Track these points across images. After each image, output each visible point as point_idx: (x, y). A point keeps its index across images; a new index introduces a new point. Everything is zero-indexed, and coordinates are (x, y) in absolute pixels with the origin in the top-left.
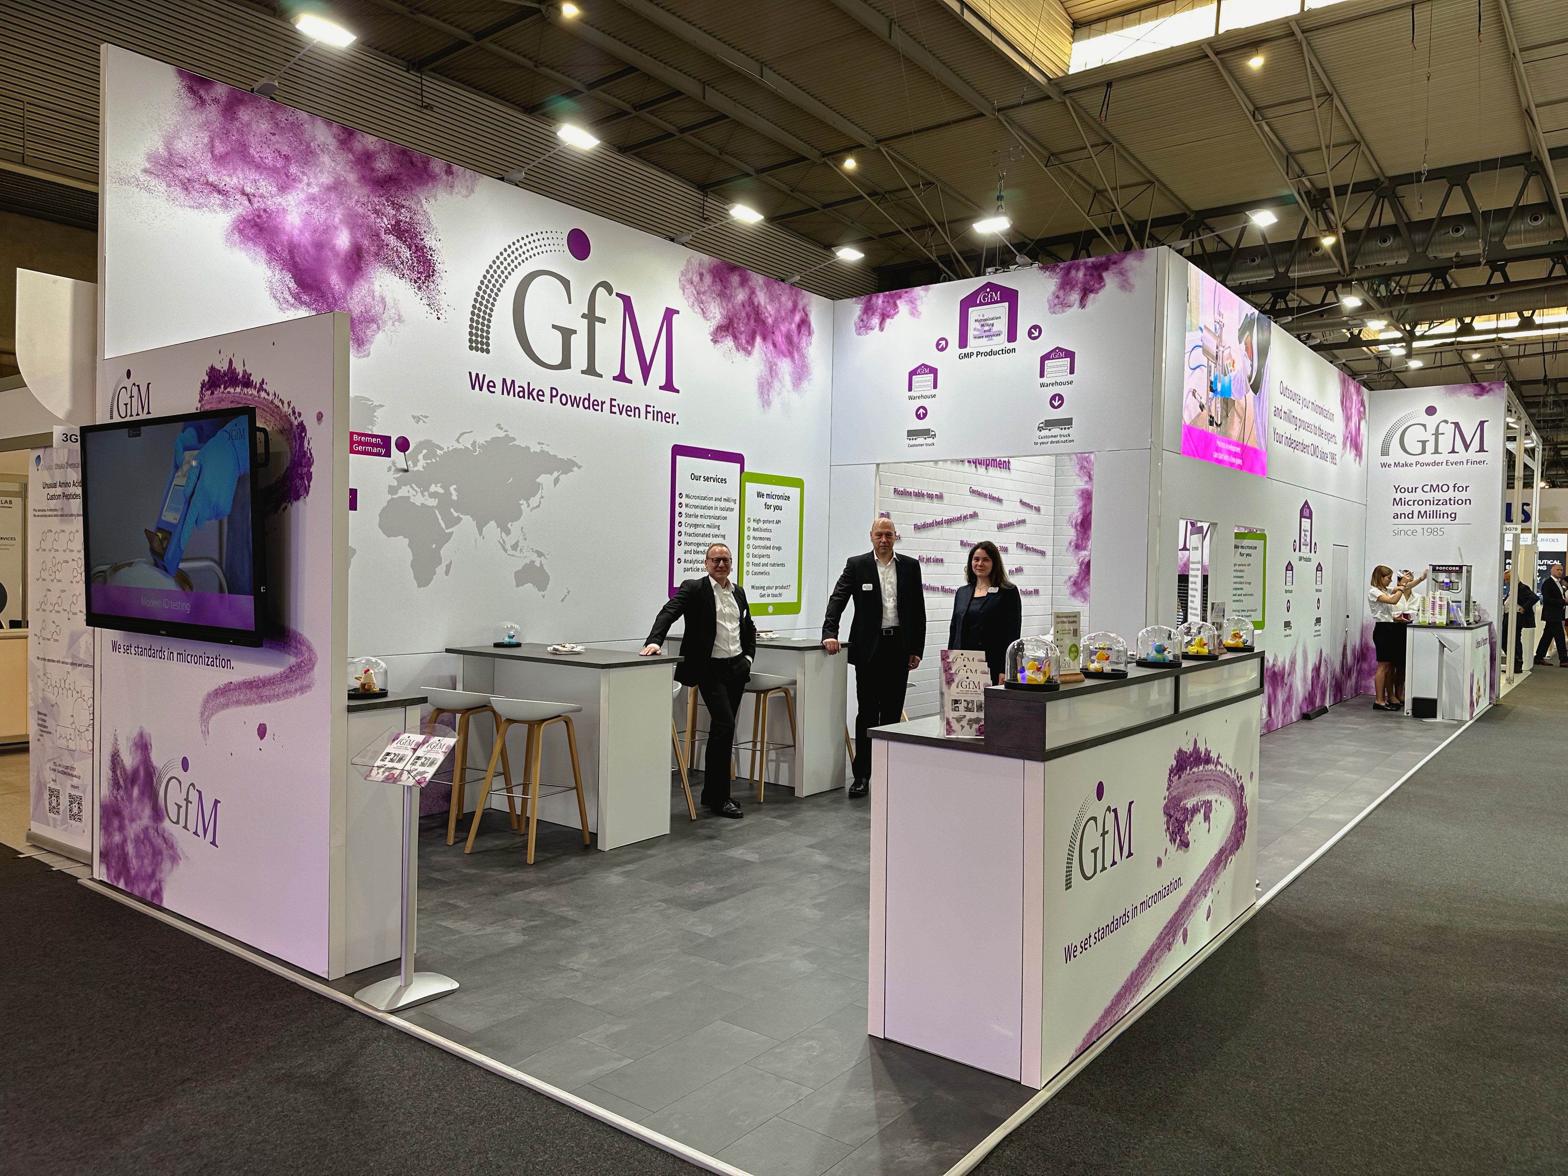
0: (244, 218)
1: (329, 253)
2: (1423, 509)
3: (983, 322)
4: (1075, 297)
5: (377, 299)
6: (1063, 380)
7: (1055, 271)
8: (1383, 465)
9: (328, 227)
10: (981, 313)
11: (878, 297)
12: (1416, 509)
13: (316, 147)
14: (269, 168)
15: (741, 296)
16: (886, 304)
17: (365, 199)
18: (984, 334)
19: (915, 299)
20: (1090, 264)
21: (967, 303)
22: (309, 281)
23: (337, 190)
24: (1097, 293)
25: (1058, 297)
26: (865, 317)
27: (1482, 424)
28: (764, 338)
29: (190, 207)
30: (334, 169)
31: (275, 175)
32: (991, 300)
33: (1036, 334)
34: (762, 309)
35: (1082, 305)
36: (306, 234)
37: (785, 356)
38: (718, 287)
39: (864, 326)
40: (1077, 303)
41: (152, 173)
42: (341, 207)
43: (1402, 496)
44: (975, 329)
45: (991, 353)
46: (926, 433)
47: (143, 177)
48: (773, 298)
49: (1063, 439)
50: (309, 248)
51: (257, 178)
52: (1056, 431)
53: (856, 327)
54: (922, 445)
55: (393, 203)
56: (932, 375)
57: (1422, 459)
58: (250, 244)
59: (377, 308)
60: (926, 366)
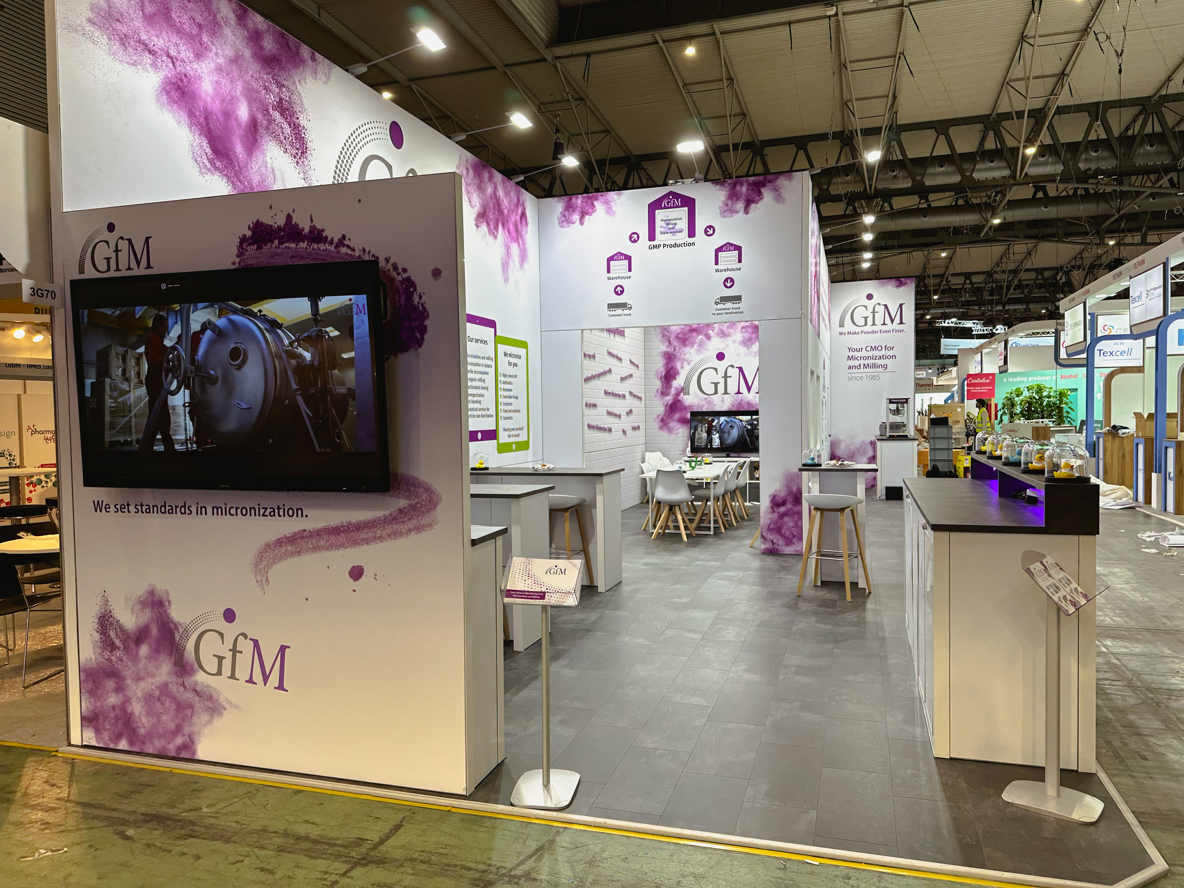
0: (170, 81)
1: (234, 123)
2: (866, 362)
3: (667, 222)
4: (740, 205)
5: (270, 170)
6: (734, 267)
7: (724, 185)
8: (841, 334)
9: (232, 97)
10: (666, 215)
11: (577, 198)
12: (862, 362)
13: (221, 19)
14: (187, 34)
15: (489, 190)
16: (584, 204)
17: (257, 75)
18: (669, 231)
19: (610, 201)
20: (751, 182)
21: (654, 206)
22: (220, 147)
23: (237, 63)
24: (757, 203)
25: (727, 205)
26: (566, 213)
27: (901, 305)
28: (503, 226)
29: (127, 63)
30: (235, 43)
31: (191, 41)
32: (674, 204)
33: (711, 232)
34: (501, 201)
35: (746, 211)
36: (217, 102)
37: (515, 242)
38: (477, 181)
39: (565, 220)
40: (742, 210)
41: (94, 23)
42: (241, 79)
43: (853, 354)
44: (661, 227)
45: (676, 245)
46: (623, 306)
47: (89, 28)
48: (507, 194)
49: (735, 311)
50: (219, 116)
51: (178, 42)
52: (729, 305)
53: (559, 221)
54: (620, 315)
55: (277, 82)
56: (627, 261)
57: (865, 329)
58: (175, 106)
59: (270, 179)
60: (622, 254)
